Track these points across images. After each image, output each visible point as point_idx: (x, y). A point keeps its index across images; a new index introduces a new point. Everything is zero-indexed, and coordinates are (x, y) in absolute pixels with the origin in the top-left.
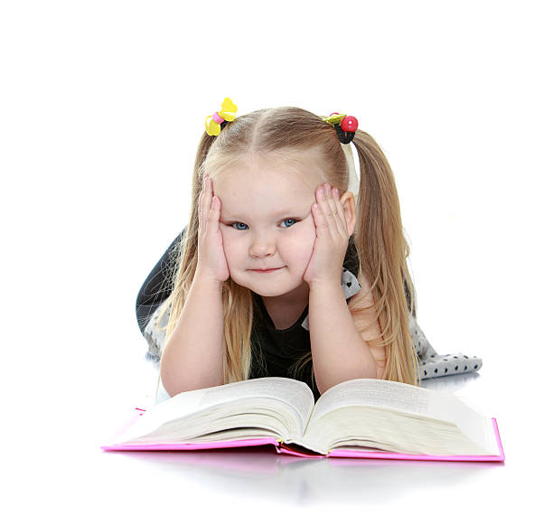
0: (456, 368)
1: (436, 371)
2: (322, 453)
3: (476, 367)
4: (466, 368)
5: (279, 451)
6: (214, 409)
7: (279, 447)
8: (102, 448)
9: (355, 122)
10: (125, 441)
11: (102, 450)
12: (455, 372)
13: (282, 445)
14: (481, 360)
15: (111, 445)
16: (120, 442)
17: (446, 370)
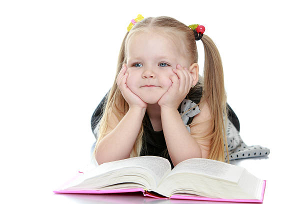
0: (255, 154)
1: (243, 155)
2: (167, 196)
3: (266, 153)
4: (260, 154)
5: (145, 195)
6: (112, 172)
7: (145, 193)
8: (54, 192)
9: (204, 29)
10: (66, 188)
11: (54, 193)
12: (254, 156)
13: (146, 192)
14: (269, 150)
15: (58, 190)
16: (63, 189)
17: (249, 155)
